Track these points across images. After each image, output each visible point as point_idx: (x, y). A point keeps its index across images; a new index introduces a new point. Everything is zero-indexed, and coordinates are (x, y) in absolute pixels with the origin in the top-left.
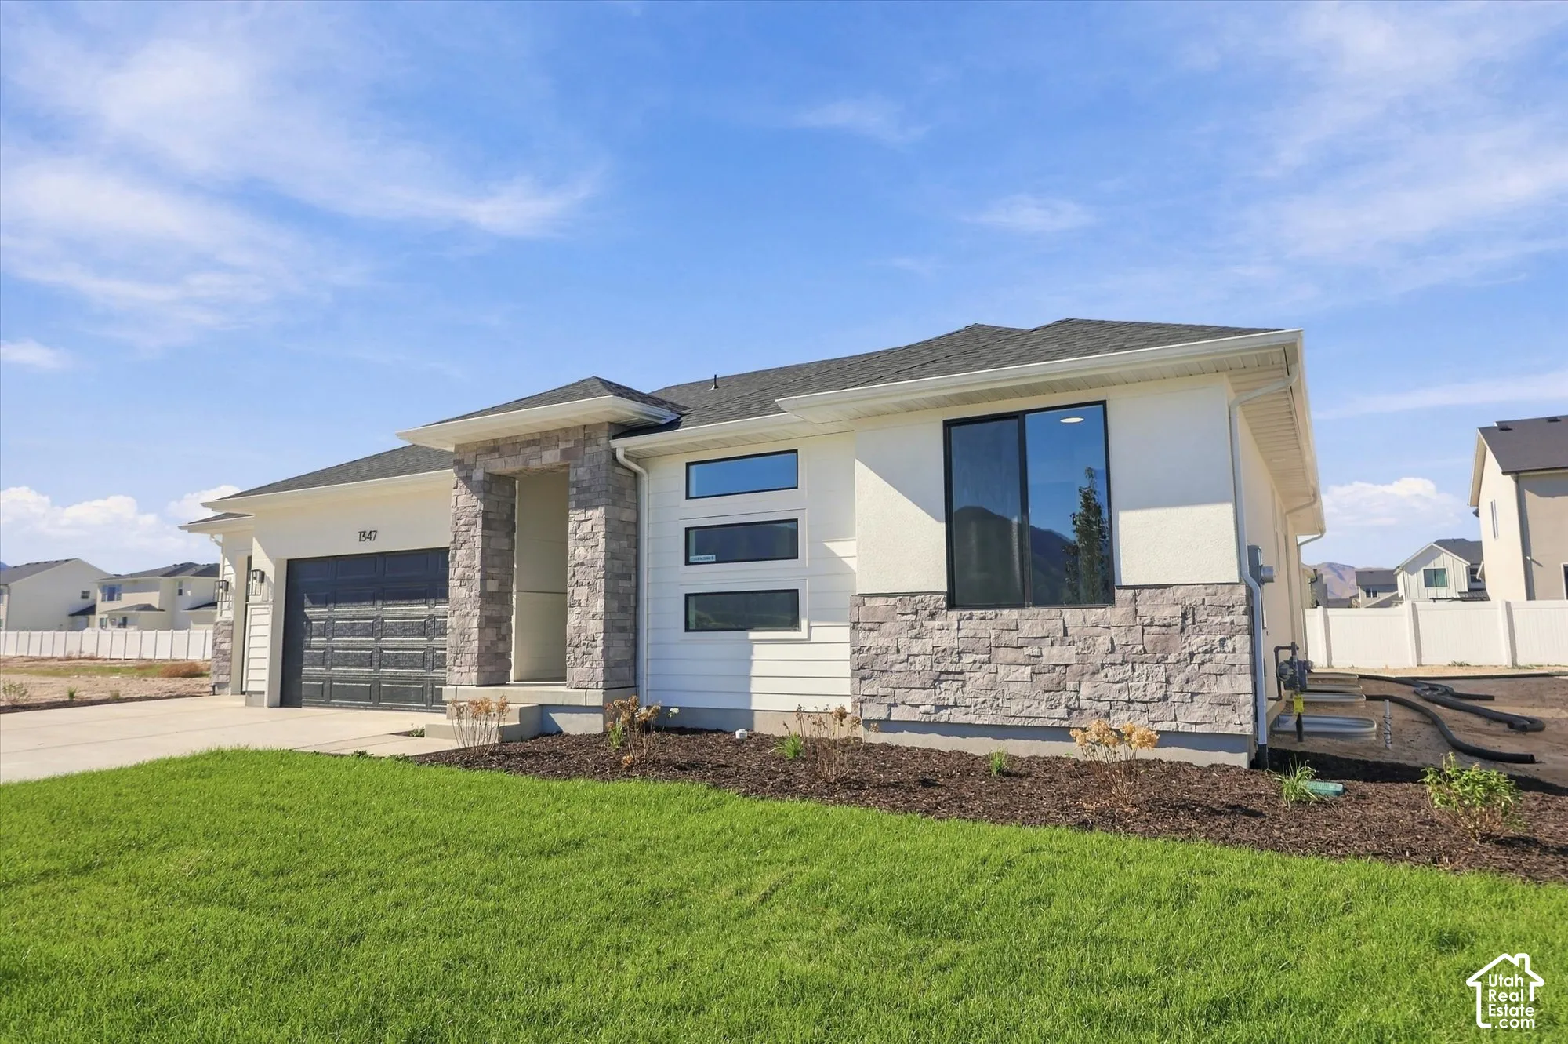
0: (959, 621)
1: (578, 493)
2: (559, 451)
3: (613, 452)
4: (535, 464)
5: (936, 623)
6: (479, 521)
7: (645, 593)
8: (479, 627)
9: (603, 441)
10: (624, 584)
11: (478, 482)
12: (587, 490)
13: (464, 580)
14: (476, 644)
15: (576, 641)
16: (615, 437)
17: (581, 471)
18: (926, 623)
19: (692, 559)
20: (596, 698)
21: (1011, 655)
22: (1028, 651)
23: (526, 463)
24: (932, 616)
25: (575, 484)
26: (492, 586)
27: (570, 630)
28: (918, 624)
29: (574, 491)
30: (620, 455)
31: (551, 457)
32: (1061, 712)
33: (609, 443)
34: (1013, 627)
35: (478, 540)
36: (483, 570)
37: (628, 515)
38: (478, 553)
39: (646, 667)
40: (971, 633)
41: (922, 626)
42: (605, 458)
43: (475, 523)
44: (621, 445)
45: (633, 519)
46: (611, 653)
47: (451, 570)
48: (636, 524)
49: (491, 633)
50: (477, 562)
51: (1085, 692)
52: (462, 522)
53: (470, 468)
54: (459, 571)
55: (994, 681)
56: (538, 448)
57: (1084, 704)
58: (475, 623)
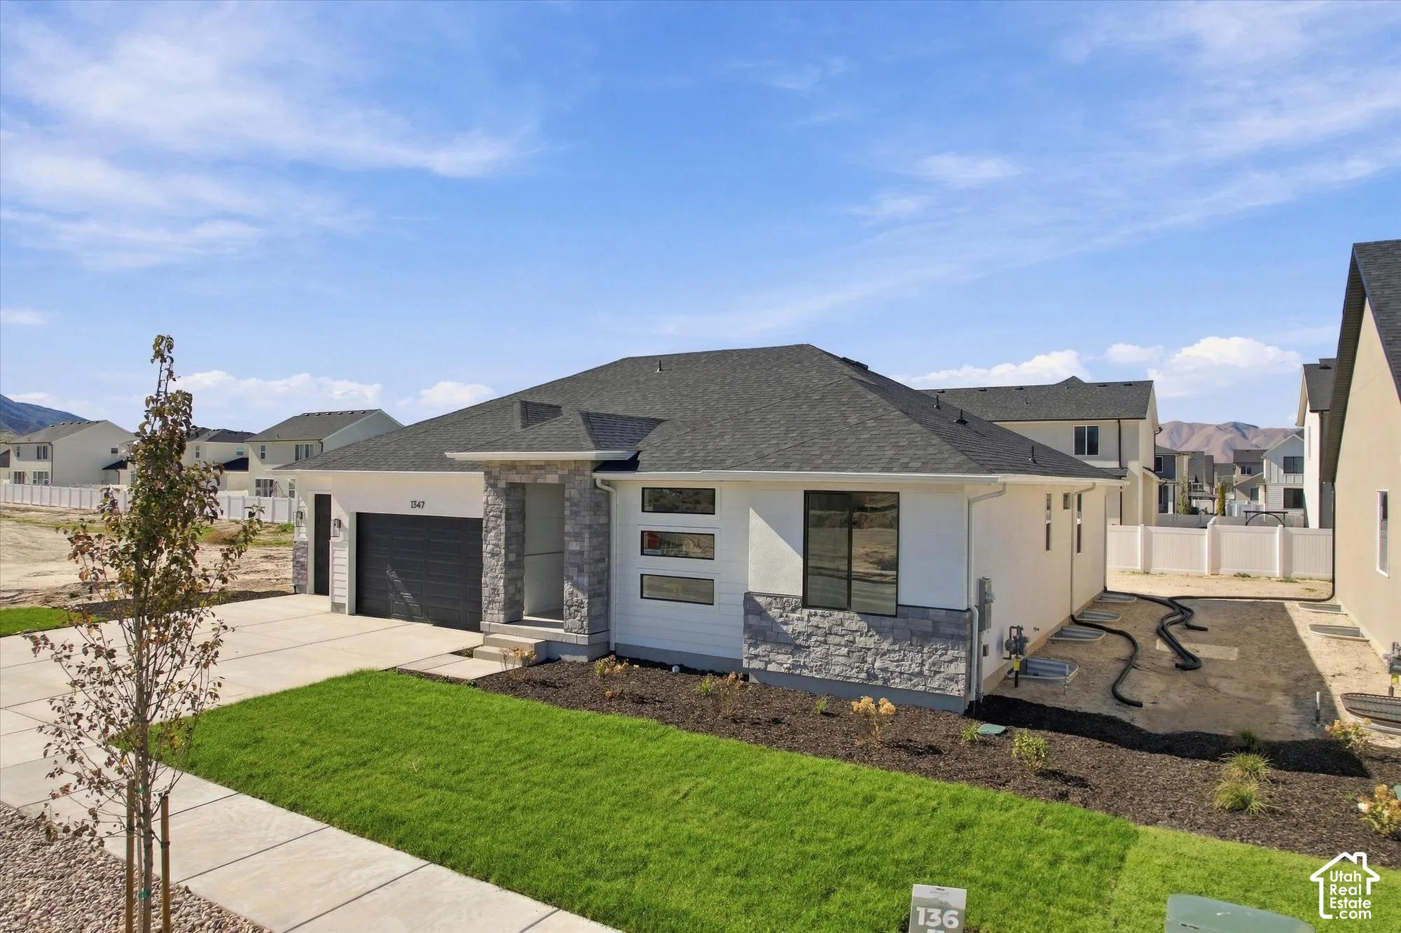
0: (808, 616)
1: (571, 506)
2: (557, 476)
3: (595, 481)
4: (540, 481)
5: (795, 616)
6: (503, 515)
7: (614, 571)
8: (505, 587)
9: (588, 473)
10: (601, 565)
11: (502, 489)
12: (577, 505)
13: (493, 555)
14: (502, 596)
15: (569, 603)
16: (595, 470)
17: (573, 492)
18: (789, 614)
19: (646, 551)
20: (583, 639)
21: (837, 640)
22: (846, 638)
23: (535, 479)
24: (793, 611)
25: (569, 499)
26: (512, 557)
27: (566, 595)
28: (784, 615)
29: (568, 504)
30: (599, 483)
31: (552, 479)
32: (863, 675)
33: (591, 476)
34: (839, 622)
35: (503, 529)
36: (506, 548)
37: (603, 520)
38: (503, 537)
39: (614, 619)
40: (815, 624)
41: (787, 616)
42: (588, 485)
43: (500, 517)
44: (600, 476)
45: (606, 522)
46: (593, 611)
47: (484, 546)
48: (608, 525)
49: (512, 589)
50: (502, 543)
51: (877, 664)
52: (491, 514)
53: (497, 478)
54: (490, 547)
55: (827, 653)
56: (543, 472)
57: (877, 672)
58: (501, 582)
